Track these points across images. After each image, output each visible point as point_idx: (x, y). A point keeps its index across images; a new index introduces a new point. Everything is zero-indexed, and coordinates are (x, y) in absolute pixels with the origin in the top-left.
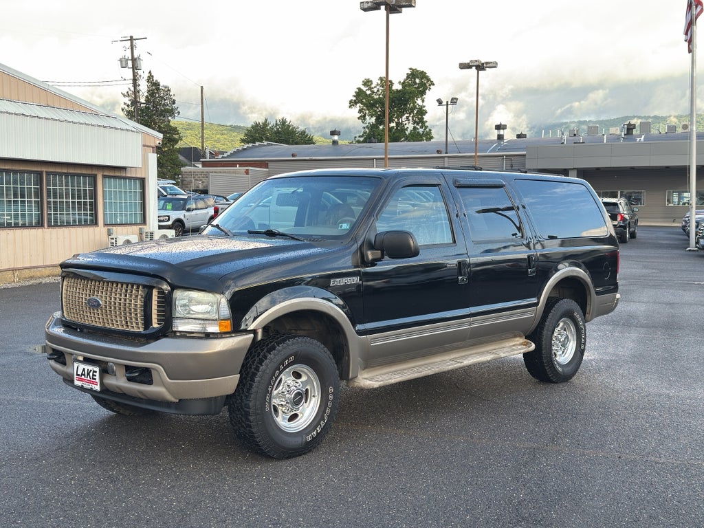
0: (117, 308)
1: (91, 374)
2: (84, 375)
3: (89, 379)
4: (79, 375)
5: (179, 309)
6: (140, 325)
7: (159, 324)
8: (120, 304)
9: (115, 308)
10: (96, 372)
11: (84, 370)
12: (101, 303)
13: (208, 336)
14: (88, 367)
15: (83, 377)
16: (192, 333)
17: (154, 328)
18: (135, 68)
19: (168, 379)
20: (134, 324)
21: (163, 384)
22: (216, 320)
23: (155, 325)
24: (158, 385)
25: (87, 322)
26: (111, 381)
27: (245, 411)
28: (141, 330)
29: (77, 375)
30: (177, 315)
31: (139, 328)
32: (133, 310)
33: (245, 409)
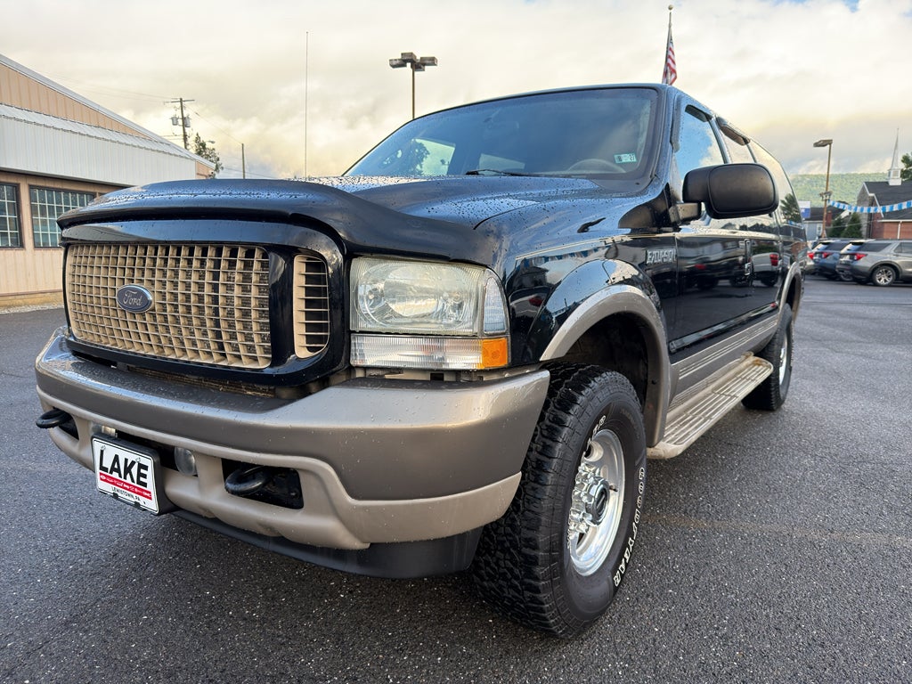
0: (194, 310)
1: (134, 470)
2: (118, 471)
3: (128, 480)
4: (106, 470)
5: (365, 307)
6: (259, 353)
7: (310, 349)
8: (201, 298)
9: (188, 309)
10: (146, 468)
11: (116, 459)
12: (150, 298)
13: (438, 379)
14: (126, 455)
15: (115, 475)
16: (399, 370)
17: (298, 359)
18: (185, 125)
19: (349, 499)
20: (243, 351)
21: (334, 510)
22: (474, 336)
23: (301, 351)
24: (318, 511)
25: (120, 346)
26: (184, 490)
27: (525, 556)
28: (263, 365)
29: (102, 468)
30: (363, 325)
31: (255, 359)
32: (237, 314)
33: (525, 550)
